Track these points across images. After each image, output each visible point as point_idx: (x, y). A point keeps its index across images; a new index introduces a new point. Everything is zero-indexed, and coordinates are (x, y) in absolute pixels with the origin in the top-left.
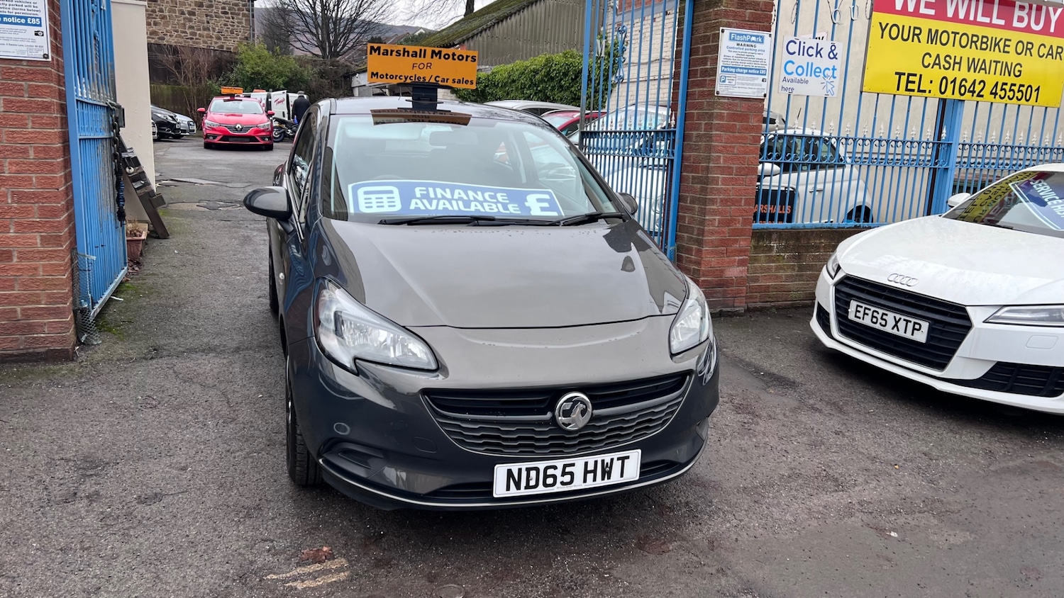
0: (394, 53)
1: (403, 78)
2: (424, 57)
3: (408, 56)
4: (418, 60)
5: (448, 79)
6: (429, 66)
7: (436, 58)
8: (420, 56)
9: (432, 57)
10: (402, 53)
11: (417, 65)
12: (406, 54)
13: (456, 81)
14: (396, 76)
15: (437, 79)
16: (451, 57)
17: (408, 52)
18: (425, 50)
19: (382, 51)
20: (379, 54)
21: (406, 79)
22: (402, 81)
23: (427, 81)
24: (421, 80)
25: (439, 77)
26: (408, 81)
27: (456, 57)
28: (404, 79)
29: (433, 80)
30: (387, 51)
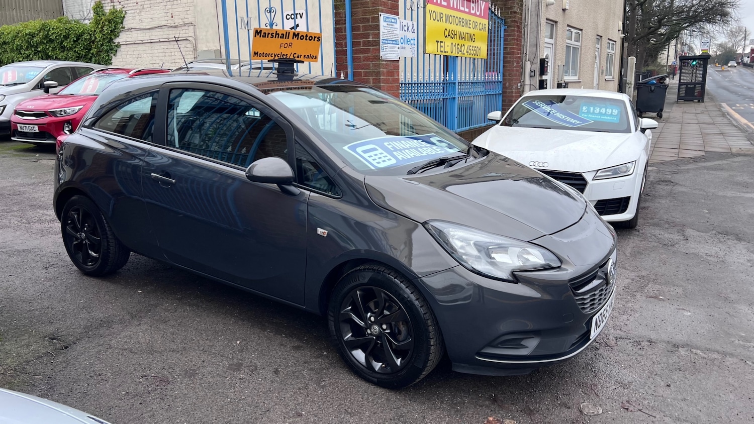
0: (270, 36)
1: (273, 55)
2: (288, 38)
3: (278, 38)
4: (284, 41)
5: (301, 55)
6: (291, 45)
7: (295, 39)
8: (286, 38)
9: (293, 39)
10: (274, 35)
11: (283, 45)
12: (277, 35)
13: (306, 56)
14: (269, 54)
15: (295, 55)
16: (305, 37)
17: (278, 34)
18: (289, 33)
19: (262, 34)
20: (260, 37)
21: (275, 56)
22: (272, 58)
23: (288, 57)
24: (285, 57)
25: (295, 54)
26: (277, 58)
27: (308, 38)
28: (274, 57)
29: (292, 57)
30: (265, 33)
